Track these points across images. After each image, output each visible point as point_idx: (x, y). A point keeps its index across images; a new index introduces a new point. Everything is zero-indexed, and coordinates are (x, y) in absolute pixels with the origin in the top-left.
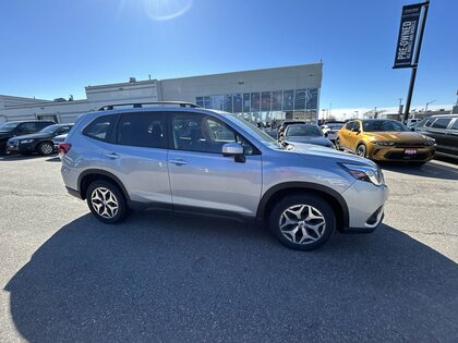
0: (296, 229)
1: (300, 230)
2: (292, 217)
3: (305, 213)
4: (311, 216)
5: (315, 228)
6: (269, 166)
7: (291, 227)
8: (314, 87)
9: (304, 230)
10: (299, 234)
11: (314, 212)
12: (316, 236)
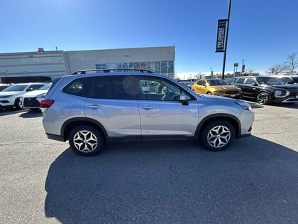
0: (216, 140)
1: (218, 140)
2: (214, 133)
3: (221, 130)
4: (224, 131)
5: (225, 138)
6: (201, 107)
7: (213, 139)
8: (170, 60)
9: (220, 140)
10: (217, 142)
11: (225, 129)
12: (225, 142)
